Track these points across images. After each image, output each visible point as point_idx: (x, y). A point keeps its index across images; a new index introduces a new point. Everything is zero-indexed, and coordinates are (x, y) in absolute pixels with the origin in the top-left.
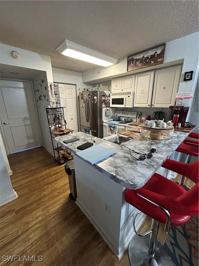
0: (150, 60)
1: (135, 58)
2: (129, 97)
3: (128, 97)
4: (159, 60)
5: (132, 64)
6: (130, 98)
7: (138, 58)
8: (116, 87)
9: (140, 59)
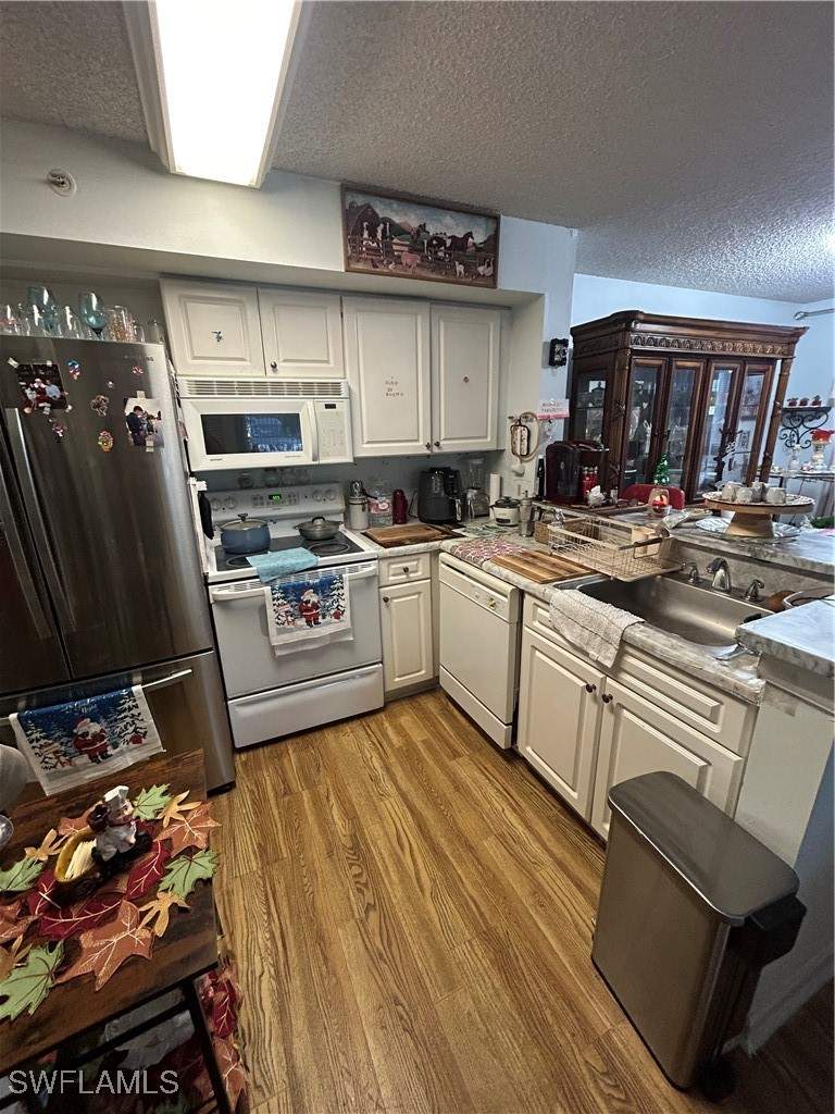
0: (450, 255)
1: (382, 210)
2: (333, 406)
3: (327, 406)
4: (481, 269)
5: (366, 235)
6: (337, 413)
7: (397, 220)
8: (219, 338)
9: (409, 233)
